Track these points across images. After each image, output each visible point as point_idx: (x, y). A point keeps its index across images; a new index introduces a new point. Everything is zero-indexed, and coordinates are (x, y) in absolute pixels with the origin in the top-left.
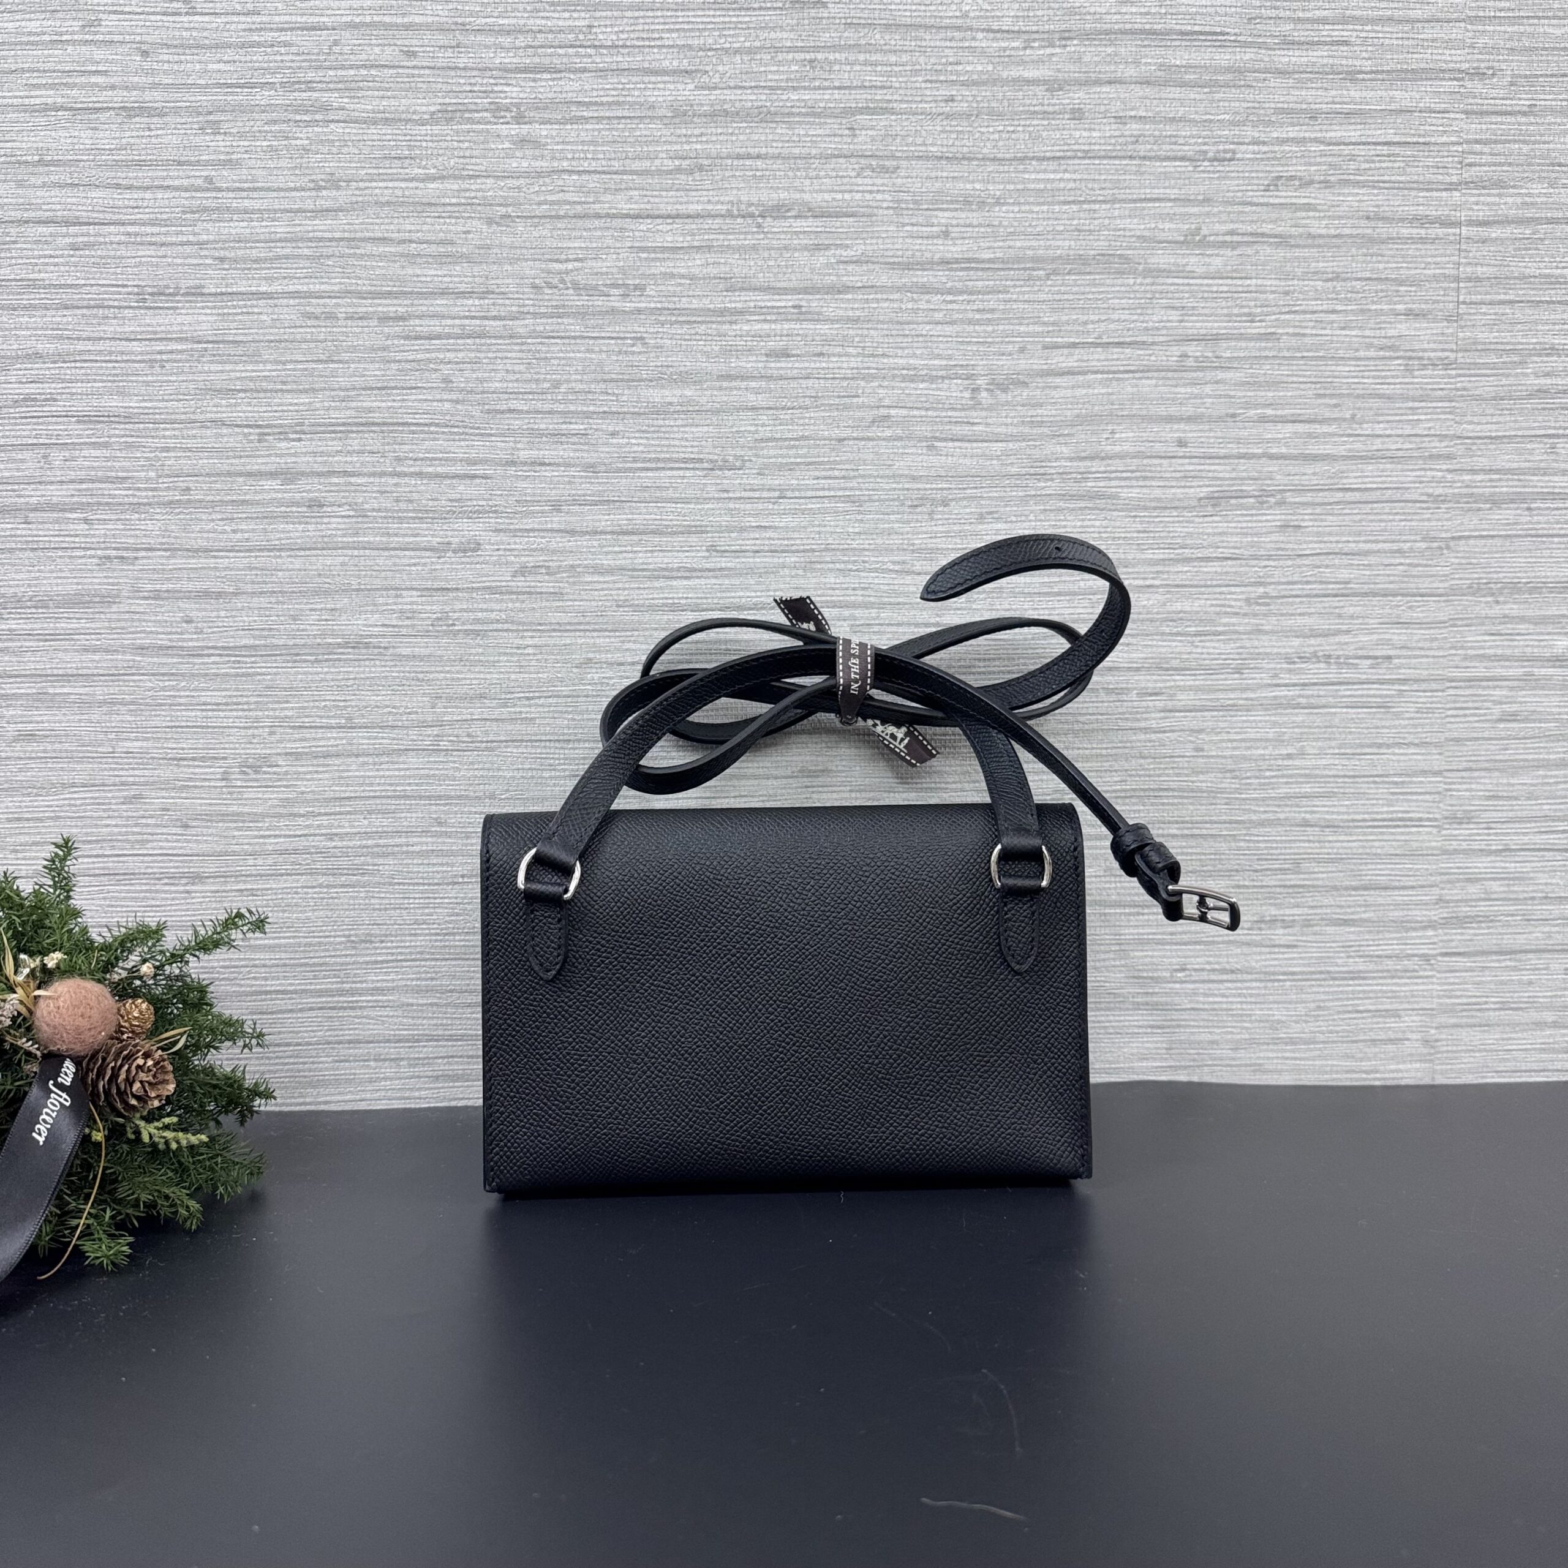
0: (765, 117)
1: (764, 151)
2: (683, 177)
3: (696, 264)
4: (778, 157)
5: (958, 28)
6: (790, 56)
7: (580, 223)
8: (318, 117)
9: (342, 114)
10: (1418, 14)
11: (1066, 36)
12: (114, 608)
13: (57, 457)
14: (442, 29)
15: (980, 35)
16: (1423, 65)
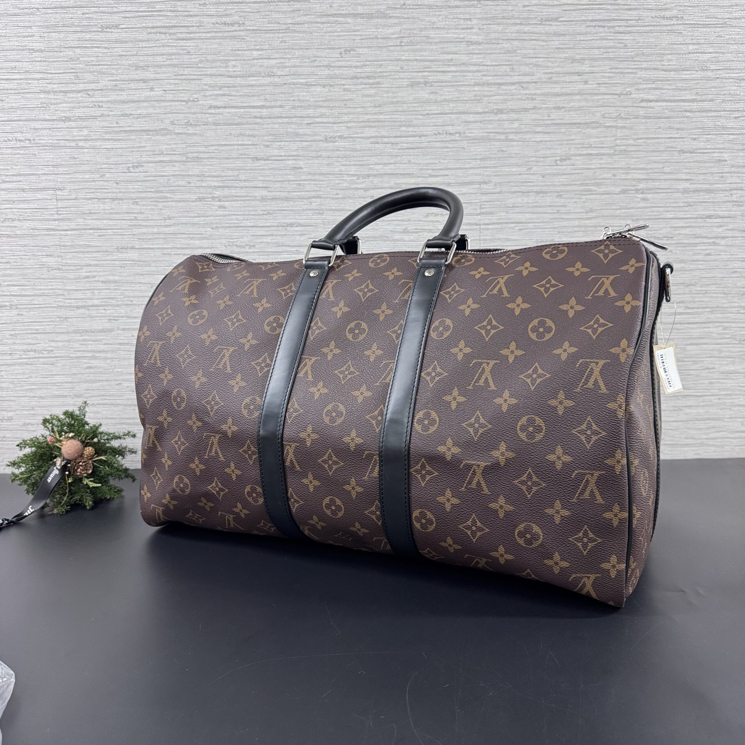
0: (287, 199)
1: (286, 209)
2: (265, 216)
3: (269, 239)
4: (290, 210)
5: (340, 174)
6: (293, 182)
7: (237, 229)
8: (165, 200)
9: (171, 200)
10: (467, 166)
11: (369, 176)
12: (113, 333)
13: (96, 292)
14: (198, 176)
15: (345, 176)
16: (469, 181)
